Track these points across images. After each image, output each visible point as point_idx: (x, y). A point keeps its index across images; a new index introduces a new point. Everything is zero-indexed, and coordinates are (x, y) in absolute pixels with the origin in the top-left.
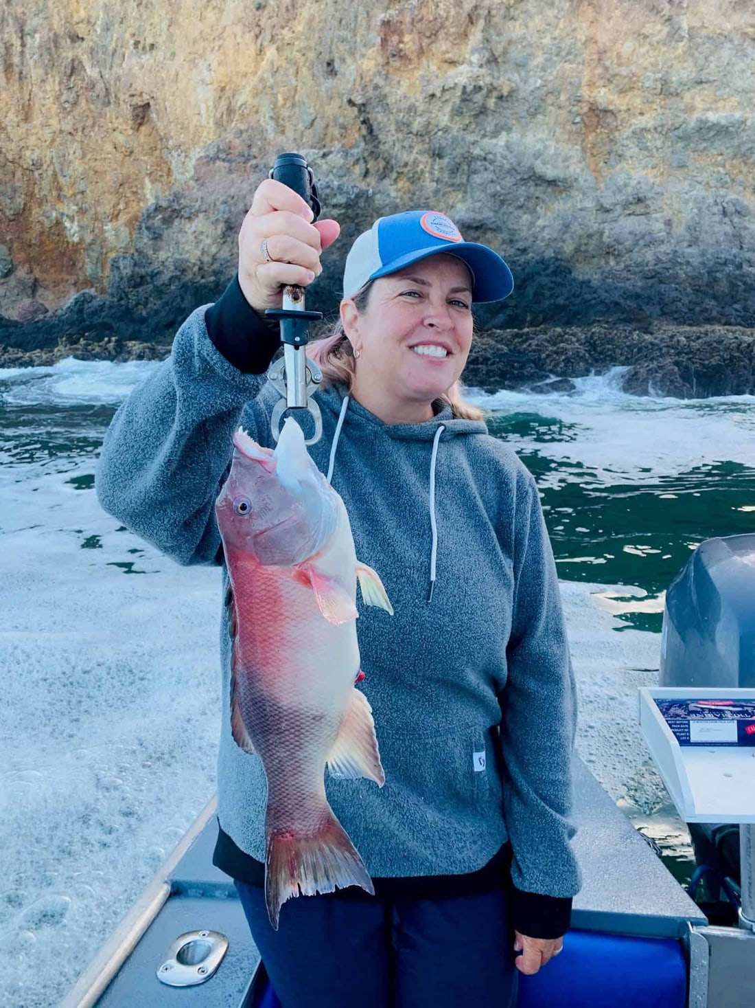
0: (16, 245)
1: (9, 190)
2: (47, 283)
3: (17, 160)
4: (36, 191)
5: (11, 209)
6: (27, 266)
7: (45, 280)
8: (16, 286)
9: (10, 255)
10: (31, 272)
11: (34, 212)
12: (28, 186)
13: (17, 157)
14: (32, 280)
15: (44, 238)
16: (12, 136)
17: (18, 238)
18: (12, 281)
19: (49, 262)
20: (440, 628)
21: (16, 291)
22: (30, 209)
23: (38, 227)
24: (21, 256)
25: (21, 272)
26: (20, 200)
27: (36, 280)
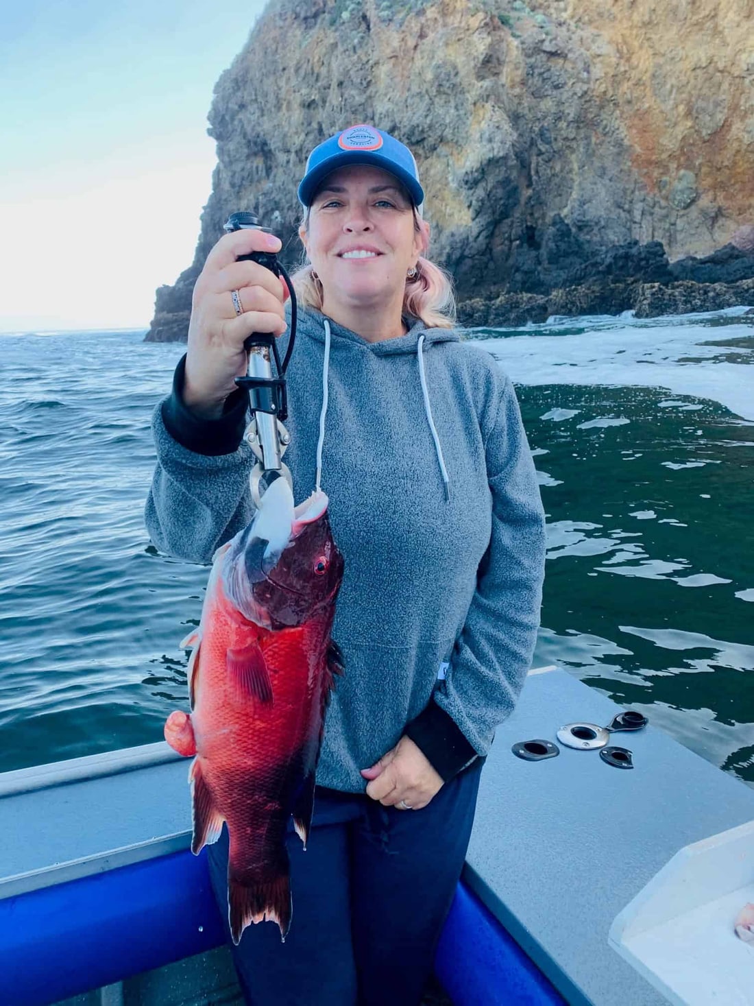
0: (704, 169)
1: (711, 106)
2: (730, 211)
3: (728, 69)
4: (742, 102)
5: (709, 128)
6: (711, 193)
7: (728, 208)
8: (698, 218)
9: (696, 182)
10: (715, 199)
11: (734, 128)
12: (733, 99)
13: (730, 63)
14: (716, 209)
15: (738, 158)
16: (729, 39)
17: (709, 161)
18: (694, 212)
19: (737, 186)
20: (433, 532)
21: (696, 223)
22: (730, 126)
23: (735, 145)
24: (708, 181)
25: (705, 201)
26: (720, 117)
27: (720, 209)
